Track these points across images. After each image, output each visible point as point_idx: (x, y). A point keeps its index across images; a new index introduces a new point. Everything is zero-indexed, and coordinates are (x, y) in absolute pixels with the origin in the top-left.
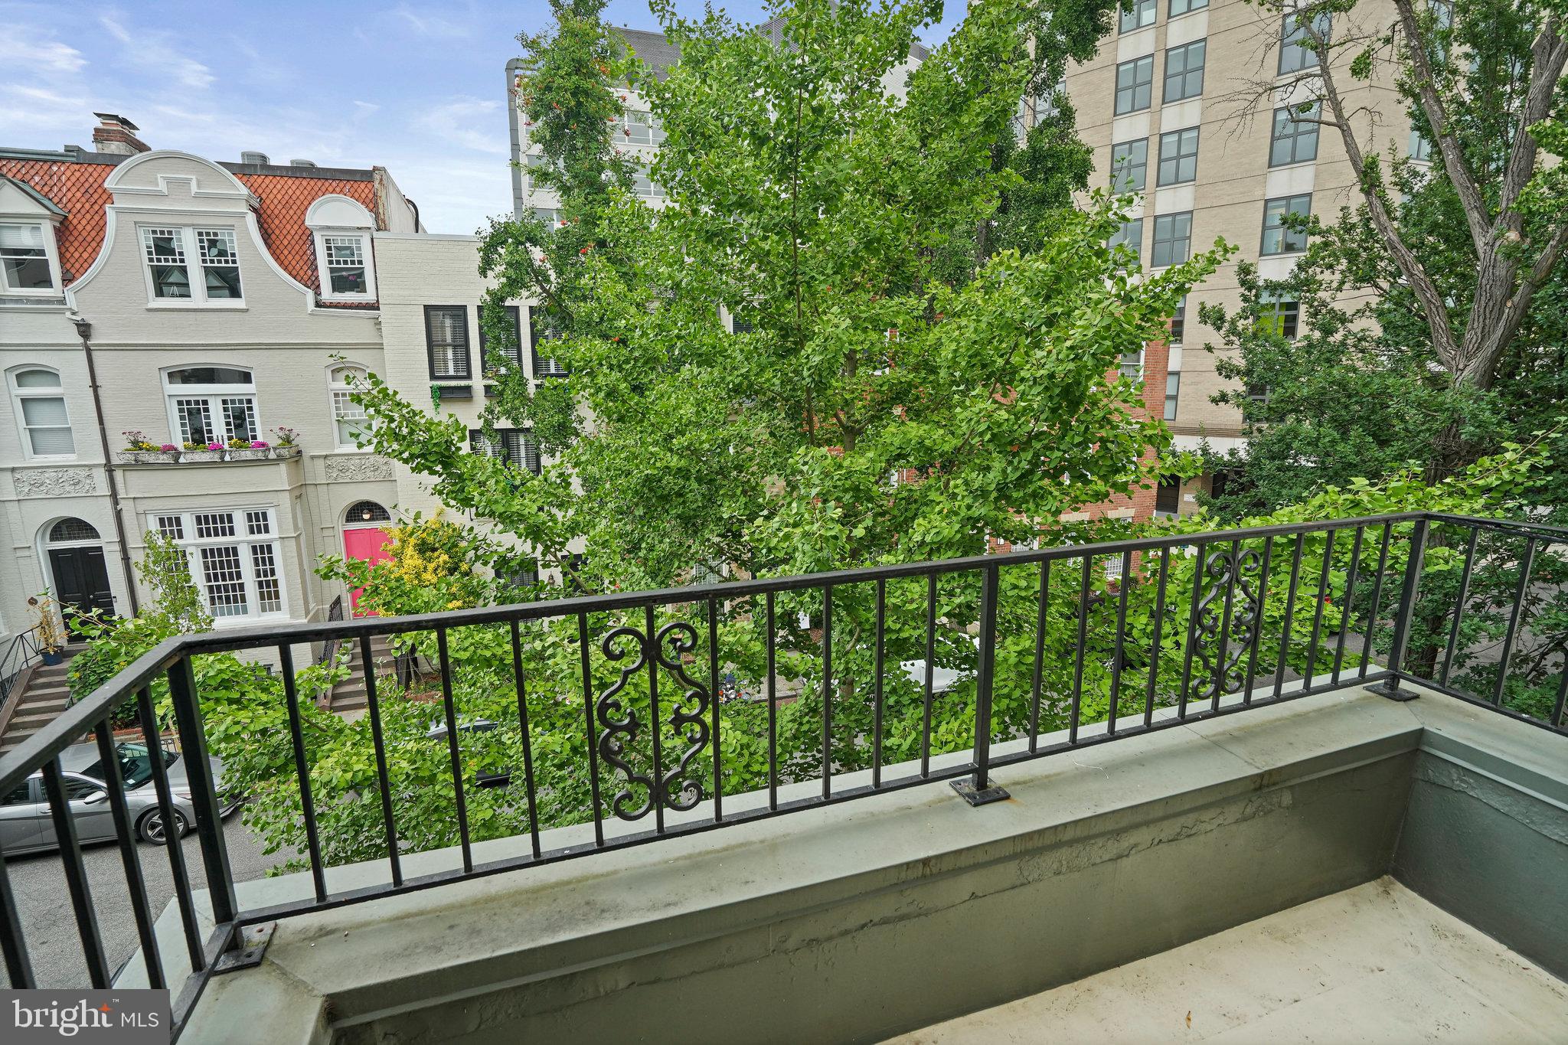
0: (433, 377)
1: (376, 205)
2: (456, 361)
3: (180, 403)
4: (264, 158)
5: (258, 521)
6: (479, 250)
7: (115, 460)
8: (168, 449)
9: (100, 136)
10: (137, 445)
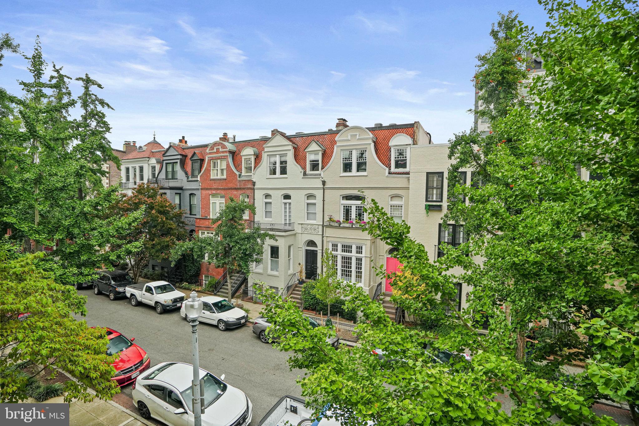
0: (427, 201)
1: (414, 136)
2: (437, 194)
3: (344, 206)
4: (381, 124)
5: (359, 250)
6: (449, 148)
7: (325, 224)
8: (338, 221)
9: (338, 125)
10: (331, 219)
